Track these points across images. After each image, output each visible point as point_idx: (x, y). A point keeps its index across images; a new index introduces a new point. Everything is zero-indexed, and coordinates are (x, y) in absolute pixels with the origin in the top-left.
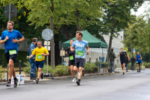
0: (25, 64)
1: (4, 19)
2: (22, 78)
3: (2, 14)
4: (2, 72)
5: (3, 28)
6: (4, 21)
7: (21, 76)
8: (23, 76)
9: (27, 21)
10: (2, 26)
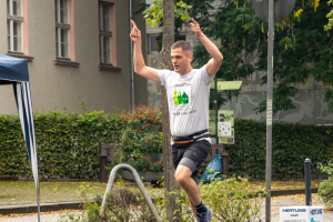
0: (324, 169)
1: (246, 21)
2: (317, 217)
3: (240, 5)
4: (251, 196)
5: (244, 52)
6: (246, 27)
7: (313, 212)
8: (320, 211)
9: (327, 27)
10: (240, 45)
